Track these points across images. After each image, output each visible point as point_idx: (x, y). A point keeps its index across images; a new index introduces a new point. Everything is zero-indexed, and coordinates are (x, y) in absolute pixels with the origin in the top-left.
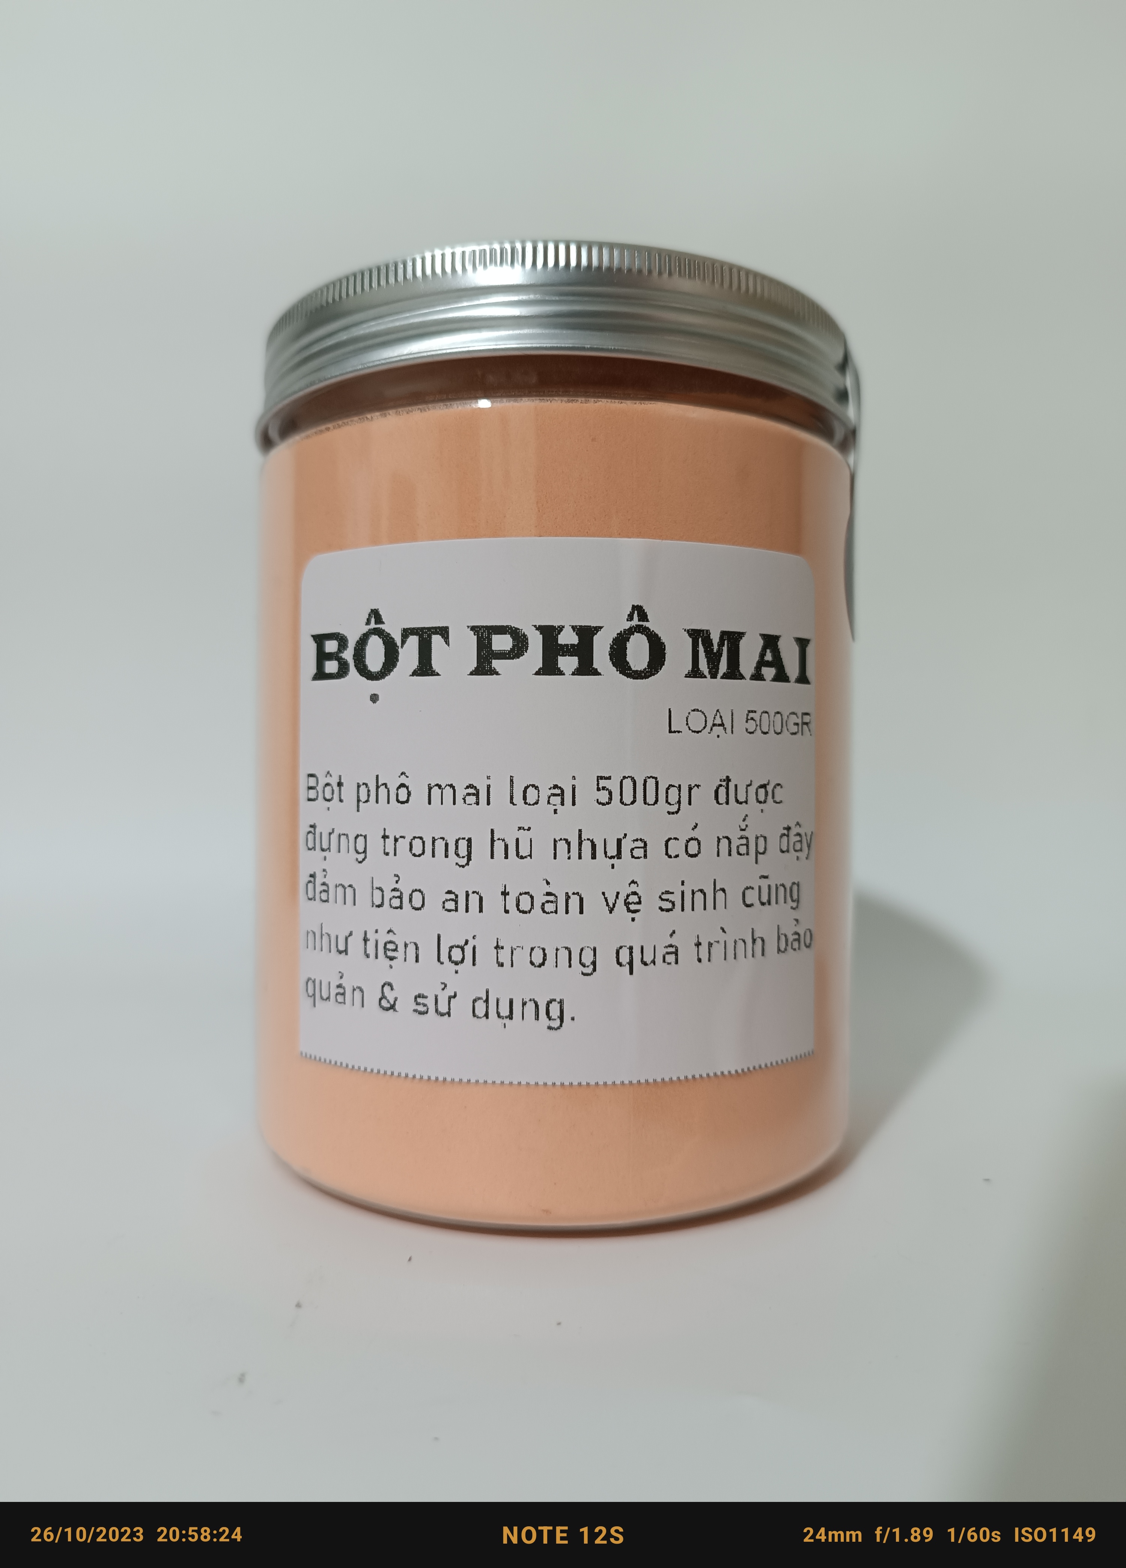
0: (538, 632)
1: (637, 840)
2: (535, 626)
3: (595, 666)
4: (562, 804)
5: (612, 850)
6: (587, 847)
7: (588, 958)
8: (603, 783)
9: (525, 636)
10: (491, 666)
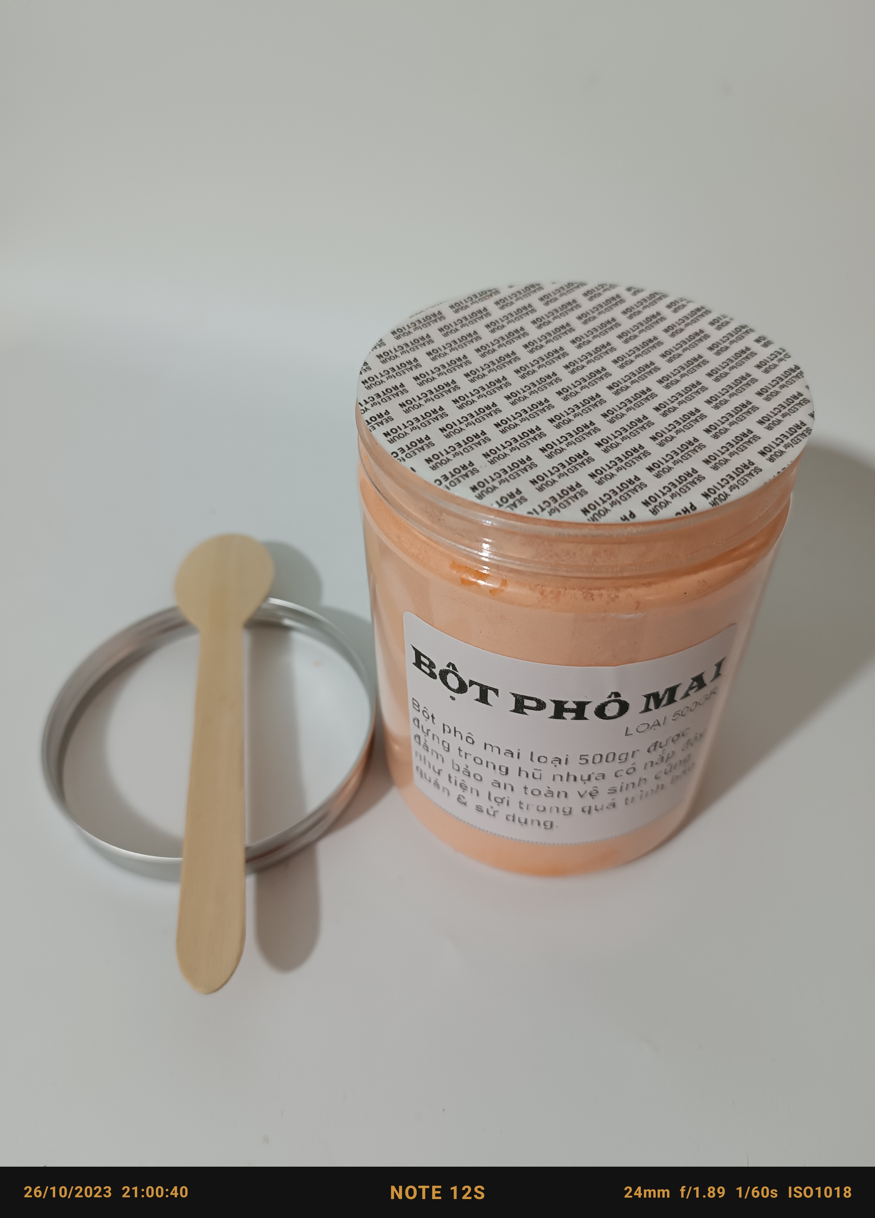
0: (552, 703)
1: (599, 774)
2: (551, 700)
3: (585, 716)
4: (560, 763)
5: (586, 778)
6: (572, 778)
7: (567, 810)
8: (583, 757)
9: (544, 703)
10: (523, 711)
